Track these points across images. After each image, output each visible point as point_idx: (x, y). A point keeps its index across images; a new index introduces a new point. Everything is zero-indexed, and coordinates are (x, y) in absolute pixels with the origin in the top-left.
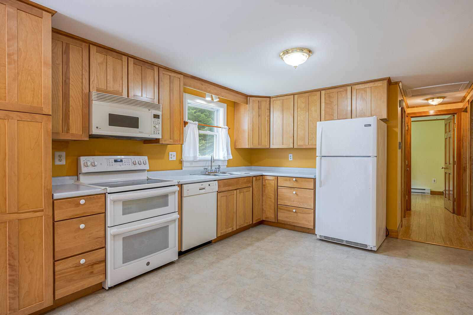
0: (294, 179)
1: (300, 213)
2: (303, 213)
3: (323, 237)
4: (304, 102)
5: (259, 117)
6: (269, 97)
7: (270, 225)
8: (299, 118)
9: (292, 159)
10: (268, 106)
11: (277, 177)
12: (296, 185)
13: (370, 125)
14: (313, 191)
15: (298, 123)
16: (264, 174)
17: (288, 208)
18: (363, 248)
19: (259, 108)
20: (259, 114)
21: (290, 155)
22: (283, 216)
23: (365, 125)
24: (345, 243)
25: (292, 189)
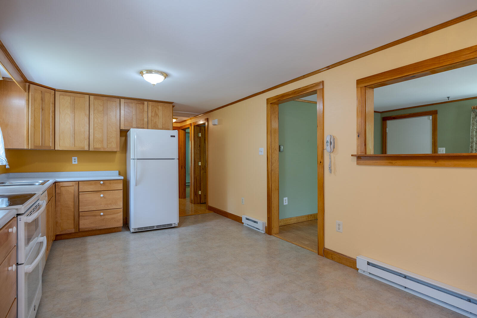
0: (102, 182)
1: (107, 215)
2: (111, 214)
3: (136, 230)
4: (101, 105)
5: (43, 111)
6: (54, 90)
7: (64, 239)
8: (95, 120)
9: (76, 163)
10: (52, 100)
11: (79, 181)
12: (103, 188)
13: (174, 136)
14: (122, 192)
15: (95, 126)
16: (58, 180)
17: (93, 213)
18: (169, 227)
19: (42, 100)
20: (42, 107)
21: (73, 158)
22: (85, 224)
23: (172, 136)
24: (155, 228)
25: (98, 192)
